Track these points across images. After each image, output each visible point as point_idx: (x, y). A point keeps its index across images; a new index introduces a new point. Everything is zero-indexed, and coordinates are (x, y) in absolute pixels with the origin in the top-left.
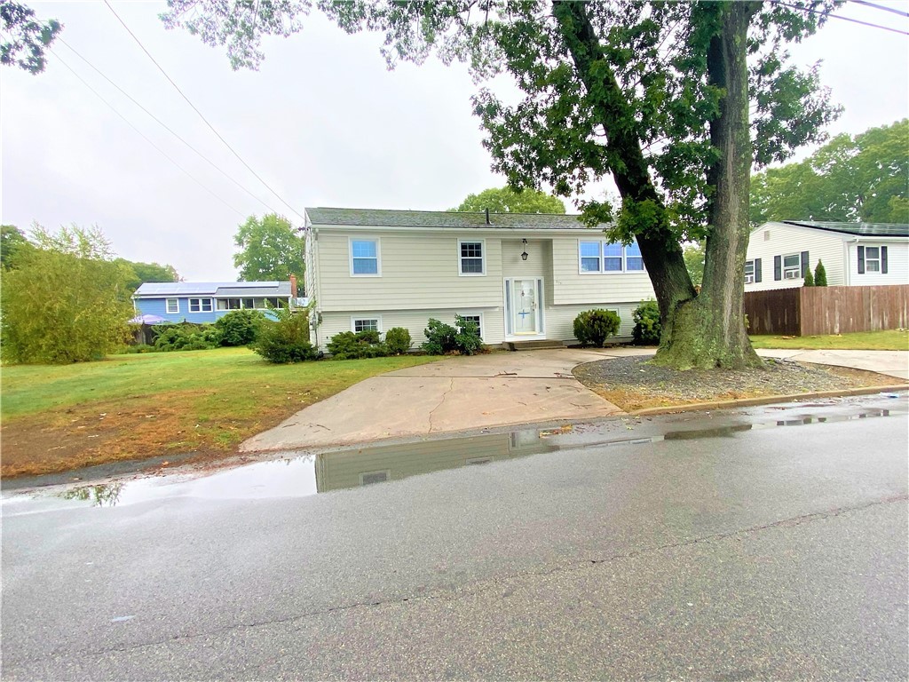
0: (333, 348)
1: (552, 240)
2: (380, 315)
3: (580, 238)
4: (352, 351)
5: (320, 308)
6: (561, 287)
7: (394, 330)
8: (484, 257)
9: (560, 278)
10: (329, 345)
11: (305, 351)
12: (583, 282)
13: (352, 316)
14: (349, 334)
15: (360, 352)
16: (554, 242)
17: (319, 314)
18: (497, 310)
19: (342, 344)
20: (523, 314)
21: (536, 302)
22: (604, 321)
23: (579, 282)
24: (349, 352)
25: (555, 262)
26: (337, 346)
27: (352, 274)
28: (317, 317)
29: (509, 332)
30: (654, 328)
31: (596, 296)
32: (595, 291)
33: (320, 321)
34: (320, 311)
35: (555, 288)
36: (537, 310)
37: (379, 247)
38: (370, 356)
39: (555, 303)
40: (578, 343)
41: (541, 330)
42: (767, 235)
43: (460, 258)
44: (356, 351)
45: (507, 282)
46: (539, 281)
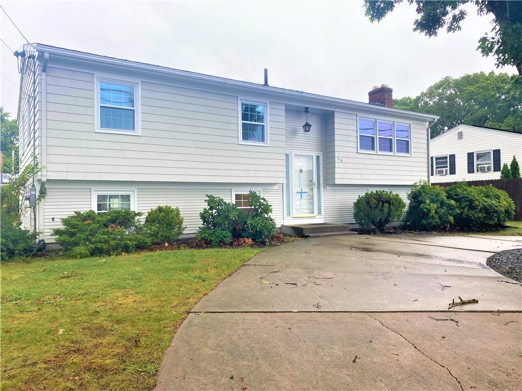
0: (65, 238)
1: (334, 112)
2: (135, 188)
3: (359, 114)
4: (100, 242)
5: (44, 175)
6: (342, 165)
7: (160, 210)
8: (268, 123)
9: (341, 155)
10: (57, 232)
11: (15, 242)
12: (361, 161)
13: (93, 188)
14: (90, 216)
15: (113, 243)
16: (336, 115)
17: (43, 184)
18: (276, 187)
19: (82, 231)
20: (301, 193)
21: (315, 180)
22: (393, 205)
23: (357, 161)
24: (96, 242)
25: (336, 137)
26: (72, 235)
27: (97, 127)
28: (38, 188)
29: (289, 214)
30: (436, 212)
31: (372, 177)
32: (371, 172)
33: (43, 193)
34: (44, 179)
35: (337, 165)
36: (315, 190)
37: (139, 93)
38: (127, 249)
39: (337, 182)
40: (357, 226)
41: (320, 213)
42: (460, 135)
43: (240, 122)
44: (106, 242)
45: (287, 155)
46: (318, 157)
